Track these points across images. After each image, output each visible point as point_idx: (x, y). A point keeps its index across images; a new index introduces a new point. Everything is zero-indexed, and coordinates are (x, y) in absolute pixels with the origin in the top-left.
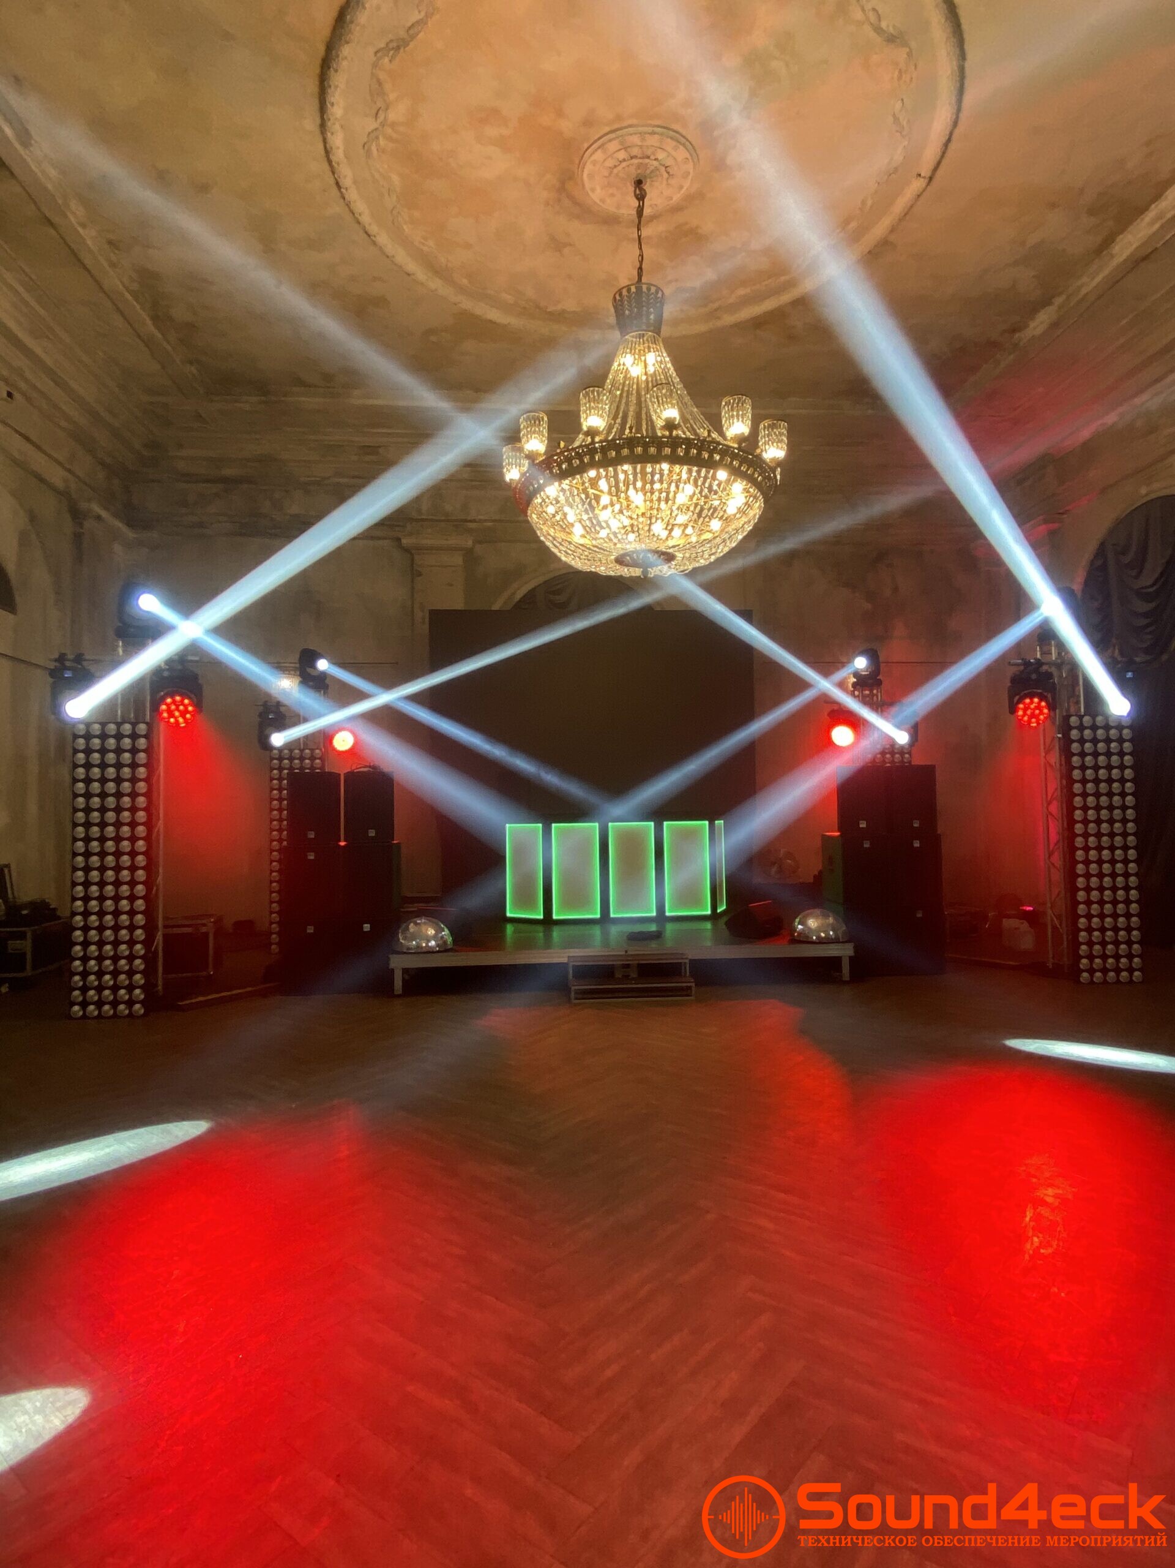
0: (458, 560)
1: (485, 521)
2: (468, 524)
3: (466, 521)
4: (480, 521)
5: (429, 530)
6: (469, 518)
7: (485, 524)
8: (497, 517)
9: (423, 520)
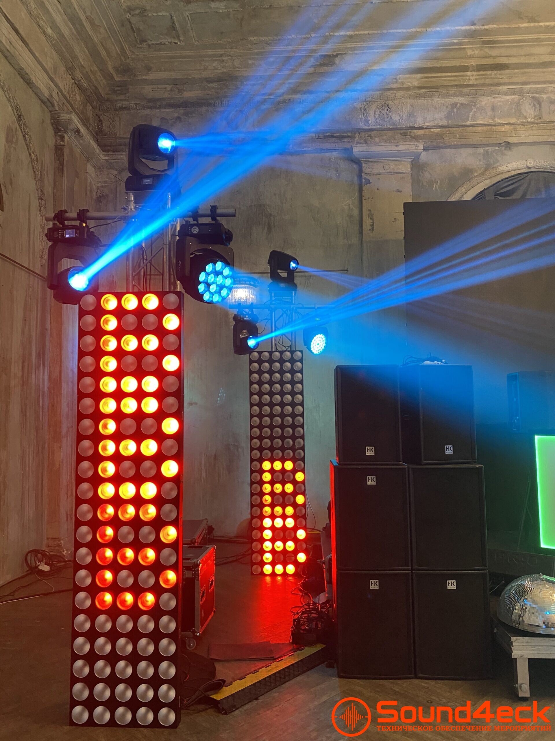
0: (406, 167)
1: (433, 127)
2: (415, 131)
3: (413, 128)
4: (428, 128)
5: (377, 140)
6: (417, 126)
7: (432, 130)
8: (445, 123)
9: (372, 130)
